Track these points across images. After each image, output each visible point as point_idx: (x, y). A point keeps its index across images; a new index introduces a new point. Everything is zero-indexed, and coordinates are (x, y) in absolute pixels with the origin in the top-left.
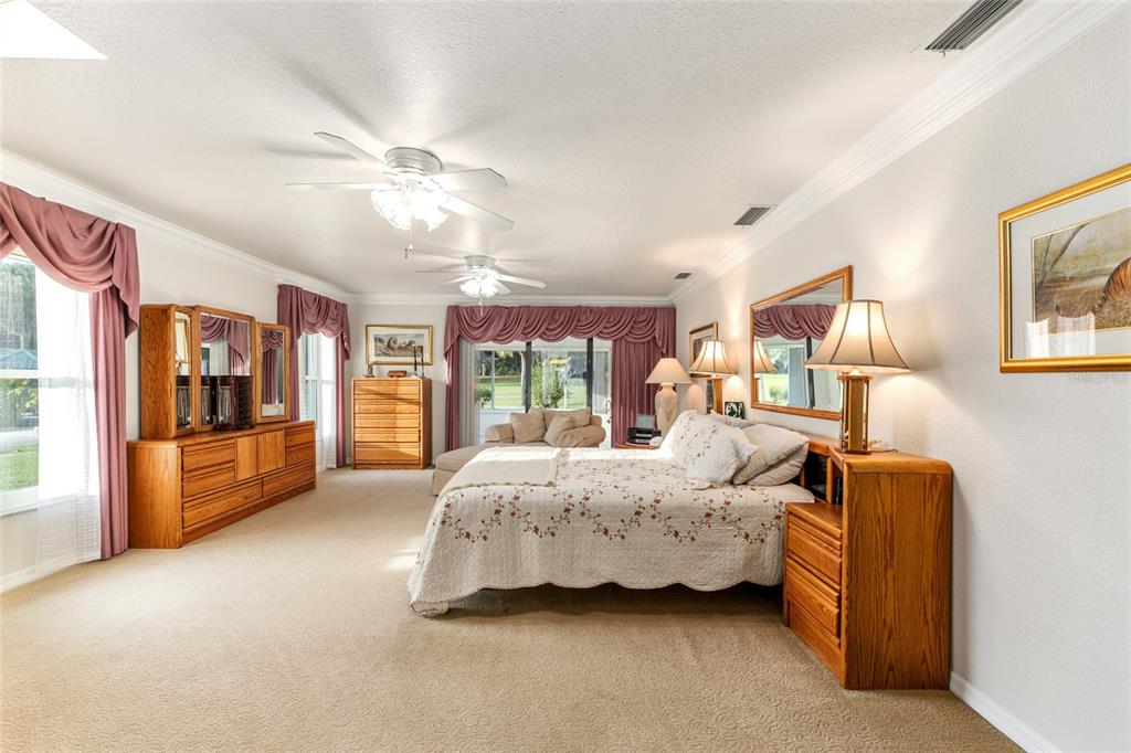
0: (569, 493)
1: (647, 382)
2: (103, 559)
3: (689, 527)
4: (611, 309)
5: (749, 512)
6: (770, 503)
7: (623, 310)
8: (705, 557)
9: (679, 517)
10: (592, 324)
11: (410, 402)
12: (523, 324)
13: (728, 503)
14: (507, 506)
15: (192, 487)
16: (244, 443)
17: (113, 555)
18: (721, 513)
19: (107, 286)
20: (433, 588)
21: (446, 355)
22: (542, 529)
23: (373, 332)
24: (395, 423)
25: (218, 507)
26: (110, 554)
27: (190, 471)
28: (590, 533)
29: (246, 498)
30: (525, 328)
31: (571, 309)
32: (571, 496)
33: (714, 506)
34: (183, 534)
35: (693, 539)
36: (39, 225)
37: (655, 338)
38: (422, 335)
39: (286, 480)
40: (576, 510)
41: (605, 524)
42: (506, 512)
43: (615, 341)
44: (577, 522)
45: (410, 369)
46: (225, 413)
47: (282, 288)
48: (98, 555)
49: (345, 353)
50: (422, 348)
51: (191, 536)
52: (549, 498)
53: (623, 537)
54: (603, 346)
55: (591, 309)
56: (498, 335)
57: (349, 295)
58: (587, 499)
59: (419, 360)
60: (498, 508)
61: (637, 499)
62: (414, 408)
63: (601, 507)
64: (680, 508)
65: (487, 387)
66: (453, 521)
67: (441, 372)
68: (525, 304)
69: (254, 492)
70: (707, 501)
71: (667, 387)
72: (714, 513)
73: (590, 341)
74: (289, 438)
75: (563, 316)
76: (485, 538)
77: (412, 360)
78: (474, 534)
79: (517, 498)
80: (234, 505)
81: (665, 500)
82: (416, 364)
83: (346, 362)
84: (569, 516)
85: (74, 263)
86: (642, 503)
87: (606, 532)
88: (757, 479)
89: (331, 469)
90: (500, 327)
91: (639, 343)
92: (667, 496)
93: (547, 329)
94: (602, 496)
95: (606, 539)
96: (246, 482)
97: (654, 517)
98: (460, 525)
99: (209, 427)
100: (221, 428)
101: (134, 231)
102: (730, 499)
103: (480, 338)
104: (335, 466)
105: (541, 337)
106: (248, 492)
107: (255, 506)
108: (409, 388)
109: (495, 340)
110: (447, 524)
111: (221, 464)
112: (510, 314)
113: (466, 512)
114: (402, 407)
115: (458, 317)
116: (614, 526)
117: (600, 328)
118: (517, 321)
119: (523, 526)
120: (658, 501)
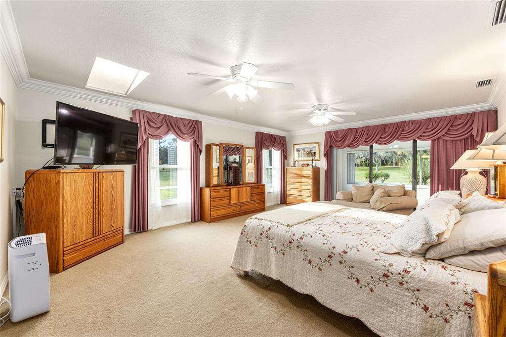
0: (294, 233)
1: (452, 168)
2: (192, 222)
3: (369, 279)
4: (430, 120)
5: (431, 287)
6: (460, 287)
7: (441, 119)
8: (382, 309)
9: (361, 269)
10: (413, 131)
11: (307, 178)
12: (365, 136)
13: (408, 272)
14: (265, 232)
15: (214, 204)
16: (234, 191)
17: (195, 221)
18: (399, 278)
19: (193, 140)
20: (237, 262)
21: (325, 155)
22: (279, 249)
23: (296, 147)
24: (301, 187)
25: (223, 212)
26: (194, 220)
27: (214, 198)
28: (301, 260)
29: (234, 210)
30: (366, 139)
31: (397, 124)
32: (294, 235)
33: (392, 270)
34: (211, 219)
35: (372, 290)
36: (175, 125)
37: (472, 136)
38: (315, 147)
39: (252, 206)
40: (295, 244)
41: (310, 257)
42: (264, 235)
43: (433, 141)
44: (295, 251)
45: (310, 163)
46: (231, 180)
47: (257, 133)
48: (190, 221)
49: (285, 157)
50: (315, 153)
51: (213, 220)
52: (283, 233)
53: (320, 269)
54: (424, 145)
55: (413, 122)
56: (351, 144)
57: (286, 133)
58: (302, 238)
59: (314, 158)
60: (261, 232)
61: (332, 246)
62: (309, 181)
63: (308, 245)
64: (362, 262)
65: (386, 172)
66: (246, 233)
67: (322, 164)
68: (367, 125)
69: (238, 209)
70: (387, 264)
71: (472, 172)
72: (391, 276)
73: (415, 142)
74: (252, 190)
75: (391, 129)
76: (256, 246)
77: (311, 158)
78: (253, 242)
79: (269, 229)
80: (229, 212)
81: (352, 254)
82: (312, 161)
83: (285, 161)
84: (291, 246)
85: (184, 134)
86: (333, 251)
87: (310, 262)
88: (455, 260)
89: (278, 204)
90: (351, 140)
91: (457, 141)
92: (355, 250)
93: (380, 138)
94: (312, 239)
95: (310, 266)
96: (234, 204)
97: (341, 262)
98: (248, 236)
99: (226, 184)
100: (229, 185)
101: (201, 122)
102: (411, 269)
103: (341, 146)
104: (279, 203)
105: (376, 142)
106: (235, 208)
107: (238, 214)
108: (308, 172)
109: (349, 146)
110: (243, 234)
111: (224, 197)
112: (357, 131)
113: (250, 231)
114: (304, 180)
115: (330, 136)
116: (315, 260)
117: (420, 133)
118: (362, 135)
119: (271, 244)
120: (345, 252)
